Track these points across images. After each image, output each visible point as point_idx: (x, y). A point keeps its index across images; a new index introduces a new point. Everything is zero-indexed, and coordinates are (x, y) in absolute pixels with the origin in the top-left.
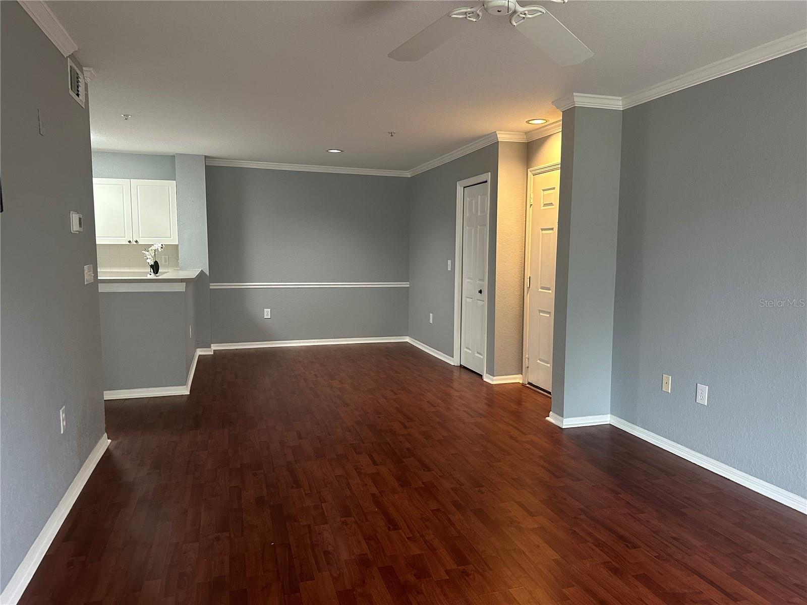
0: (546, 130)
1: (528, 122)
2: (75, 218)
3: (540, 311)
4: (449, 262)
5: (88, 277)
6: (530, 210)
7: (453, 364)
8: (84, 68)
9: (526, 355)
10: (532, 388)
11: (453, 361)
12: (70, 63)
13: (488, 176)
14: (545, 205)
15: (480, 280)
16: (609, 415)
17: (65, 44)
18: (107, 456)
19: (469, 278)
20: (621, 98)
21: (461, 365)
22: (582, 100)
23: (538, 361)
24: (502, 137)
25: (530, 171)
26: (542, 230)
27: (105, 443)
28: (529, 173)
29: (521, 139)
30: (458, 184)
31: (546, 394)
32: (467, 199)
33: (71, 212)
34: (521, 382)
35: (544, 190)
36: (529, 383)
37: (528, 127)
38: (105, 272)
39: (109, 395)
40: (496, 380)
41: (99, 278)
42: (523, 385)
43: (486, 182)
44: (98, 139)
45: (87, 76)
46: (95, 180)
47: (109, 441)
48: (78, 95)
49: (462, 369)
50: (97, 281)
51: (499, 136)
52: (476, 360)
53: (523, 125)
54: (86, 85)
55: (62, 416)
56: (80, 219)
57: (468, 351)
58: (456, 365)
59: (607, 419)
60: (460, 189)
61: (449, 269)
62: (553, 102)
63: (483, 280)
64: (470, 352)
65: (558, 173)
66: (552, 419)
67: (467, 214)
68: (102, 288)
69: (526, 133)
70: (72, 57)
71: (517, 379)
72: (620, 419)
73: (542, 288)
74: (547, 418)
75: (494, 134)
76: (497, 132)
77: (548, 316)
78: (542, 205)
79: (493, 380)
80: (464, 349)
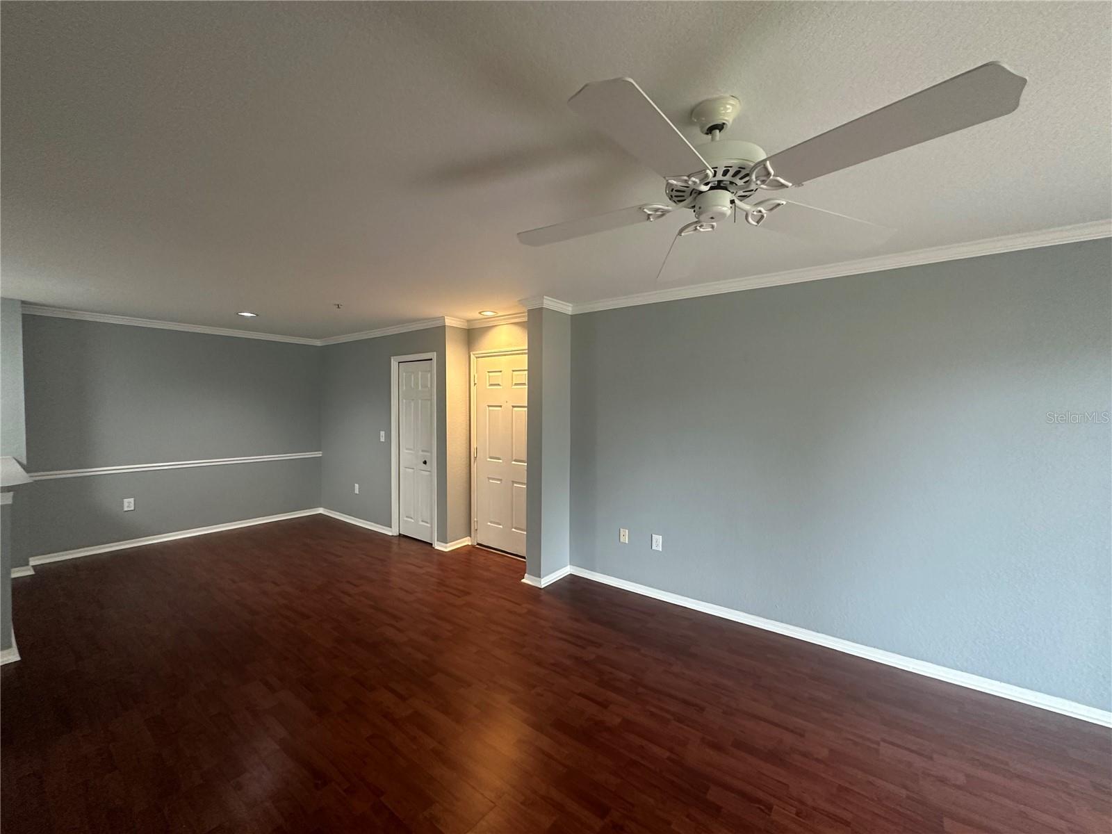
1: (480, 313)
3: (489, 478)
4: (382, 433)
6: (474, 389)
7: (390, 534)
9: (474, 519)
10: (481, 548)
11: (390, 531)
13: (433, 355)
14: (491, 385)
15: (424, 451)
16: (569, 566)
19: (407, 449)
20: (570, 305)
21: (400, 534)
22: (550, 303)
23: (489, 524)
24: (449, 322)
25: (474, 354)
26: (489, 406)
28: (472, 356)
29: (464, 325)
30: (392, 360)
32: (403, 374)
34: (470, 544)
35: (489, 372)
36: (478, 544)
40: (450, 546)
42: (473, 546)
43: (431, 359)
49: (402, 539)
51: (446, 320)
52: (420, 528)
57: (409, 520)
58: (395, 534)
59: (567, 570)
60: (394, 364)
61: (382, 439)
62: (520, 301)
63: (429, 451)
64: (413, 521)
66: (527, 580)
67: (404, 388)
69: (468, 321)
71: (466, 542)
73: (491, 458)
74: (523, 581)
75: (441, 318)
76: (444, 317)
77: (499, 482)
78: (488, 384)
79: (446, 547)
80: (404, 518)
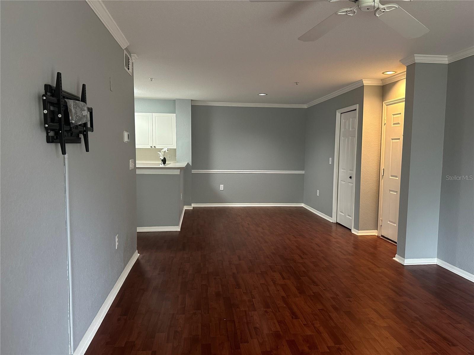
0: (396, 77)
1: (383, 73)
2: (126, 134)
3: (390, 191)
4: (330, 159)
5: (131, 166)
6: (384, 127)
7: (332, 221)
8: (132, 55)
9: (380, 218)
10: (384, 238)
11: (332, 220)
12: (125, 52)
13: (357, 107)
14: (394, 124)
15: (350, 170)
16: (436, 259)
17: (123, 43)
18: (137, 263)
19: (343, 169)
20: (447, 56)
21: (337, 222)
22: (420, 59)
23: (389, 222)
24: (366, 83)
25: (385, 103)
27: (136, 256)
29: (379, 83)
30: (337, 112)
31: (393, 243)
32: (343, 121)
33: (124, 131)
34: (377, 235)
35: (393, 115)
36: (382, 236)
37: (383, 76)
38: (139, 163)
39: (140, 229)
40: (360, 233)
41: (137, 166)
42: (378, 237)
43: (356, 110)
44: (138, 92)
45: (133, 59)
46: (135, 113)
47: (139, 254)
48: (129, 69)
49: (338, 225)
50: (135, 168)
51: (364, 82)
52: (348, 221)
53: (380, 75)
54: (133, 63)
55: (117, 240)
56: (128, 135)
57: (342, 214)
58: (334, 222)
59: (434, 261)
60: (338, 115)
61: (330, 163)
62: (400, 61)
63: (352, 170)
64: (343, 214)
65: (403, 104)
66: (397, 259)
67: (342, 130)
68: (138, 172)
69: (382, 80)
70: (126, 49)
71: (374, 233)
72: (444, 262)
73: (392, 176)
74: (394, 258)
75: (361, 81)
76: (363, 80)
77: (396, 194)
78: (392, 124)
79: (358, 233)
80: (339, 213)
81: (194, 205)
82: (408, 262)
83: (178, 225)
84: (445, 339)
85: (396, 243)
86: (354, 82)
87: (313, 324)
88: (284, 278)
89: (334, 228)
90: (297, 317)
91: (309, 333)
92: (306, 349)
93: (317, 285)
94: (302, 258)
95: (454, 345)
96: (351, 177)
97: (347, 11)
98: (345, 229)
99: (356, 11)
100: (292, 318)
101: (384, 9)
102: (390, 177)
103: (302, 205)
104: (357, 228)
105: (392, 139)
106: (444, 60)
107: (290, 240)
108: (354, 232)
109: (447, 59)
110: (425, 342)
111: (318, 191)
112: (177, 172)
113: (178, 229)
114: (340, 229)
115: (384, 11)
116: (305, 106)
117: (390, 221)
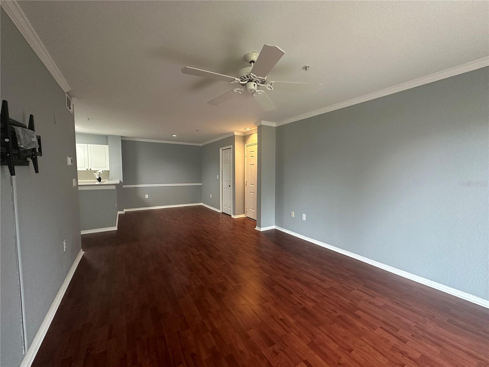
0: (252, 132)
1: (245, 129)
2: (69, 160)
3: (250, 192)
4: (218, 176)
5: (74, 184)
6: (246, 158)
8: (72, 98)
9: (246, 208)
11: (220, 211)
12: (67, 95)
13: (231, 146)
14: (251, 157)
15: (229, 182)
16: (274, 226)
17: (66, 88)
18: (83, 259)
19: (225, 181)
20: (275, 123)
21: (223, 212)
24: (236, 133)
27: (82, 253)
28: (245, 146)
29: (242, 135)
30: (220, 149)
31: (254, 220)
32: (224, 154)
33: (68, 157)
35: (251, 152)
36: (247, 217)
37: (245, 131)
38: (81, 182)
39: (83, 232)
40: (236, 217)
41: (79, 184)
42: (245, 218)
43: (231, 148)
44: (78, 128)
45: (74, 101)
46: (77, 144)
47: (84, 252)
48: (70, 109)
49: (223, 214)
50: (78, 186)
52: (228, 210)
53: (243, 130)
54: (73, 105)
55: (64, 243)
56: (72, 160)
59: (274, 227)
60: (221, 151)
61: (218, 178)
62: (255, 123)
63: (230, 182)
64: (226, 207)
65: (257, 145)
66: (257, 228)
67: (224, 159)
68: (80, 188)
69: (244, 133)
70: (68, 93)
71: (243, 216)
72: (278, 227)
74: (255, 228)
75: (233, 132)
76: (234, 132)
77: (253, 194)
80: (224, 206)
81: (125, 210)
82: (262, 229)
83: (115, 226)
84: (287, 266)
85: (256, 221)
86: (230, 133)
87: (221, 275)
88: (199, 251)
89: (221, 216)
90: (211, 273)
91: (220, 281)
92: (221, 291)
93: (219, 251)
94: (207, 236)
95: (291, 269)
96: (230, 186)
97: (238, 90)
98: (227, 215)
99: (243, 91)
100: (209, 274)
101: (258, 93)
102: (250, 185)
103: (202, 204)
104: (234, 214)
105: (250, 165)
106: (274, 125)
107: (198, 226)
108: (233, 216)
109: (275, 125)
110: (279, 271)
111: (211, 195)
112: (114, 187)
113: (115, 228)
114: (225, 216)
115: (257, 94)
116: (200, 145)
117: (251, 209)
